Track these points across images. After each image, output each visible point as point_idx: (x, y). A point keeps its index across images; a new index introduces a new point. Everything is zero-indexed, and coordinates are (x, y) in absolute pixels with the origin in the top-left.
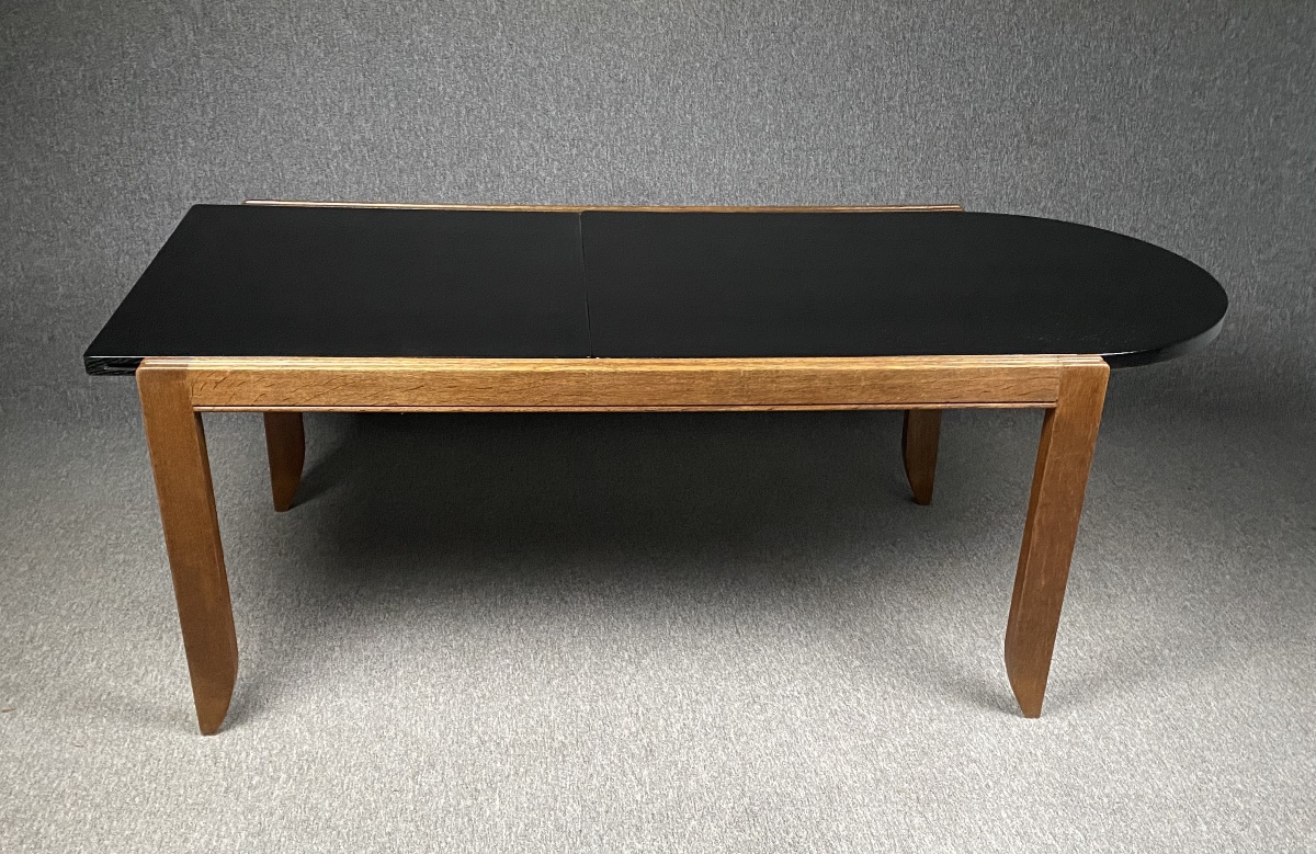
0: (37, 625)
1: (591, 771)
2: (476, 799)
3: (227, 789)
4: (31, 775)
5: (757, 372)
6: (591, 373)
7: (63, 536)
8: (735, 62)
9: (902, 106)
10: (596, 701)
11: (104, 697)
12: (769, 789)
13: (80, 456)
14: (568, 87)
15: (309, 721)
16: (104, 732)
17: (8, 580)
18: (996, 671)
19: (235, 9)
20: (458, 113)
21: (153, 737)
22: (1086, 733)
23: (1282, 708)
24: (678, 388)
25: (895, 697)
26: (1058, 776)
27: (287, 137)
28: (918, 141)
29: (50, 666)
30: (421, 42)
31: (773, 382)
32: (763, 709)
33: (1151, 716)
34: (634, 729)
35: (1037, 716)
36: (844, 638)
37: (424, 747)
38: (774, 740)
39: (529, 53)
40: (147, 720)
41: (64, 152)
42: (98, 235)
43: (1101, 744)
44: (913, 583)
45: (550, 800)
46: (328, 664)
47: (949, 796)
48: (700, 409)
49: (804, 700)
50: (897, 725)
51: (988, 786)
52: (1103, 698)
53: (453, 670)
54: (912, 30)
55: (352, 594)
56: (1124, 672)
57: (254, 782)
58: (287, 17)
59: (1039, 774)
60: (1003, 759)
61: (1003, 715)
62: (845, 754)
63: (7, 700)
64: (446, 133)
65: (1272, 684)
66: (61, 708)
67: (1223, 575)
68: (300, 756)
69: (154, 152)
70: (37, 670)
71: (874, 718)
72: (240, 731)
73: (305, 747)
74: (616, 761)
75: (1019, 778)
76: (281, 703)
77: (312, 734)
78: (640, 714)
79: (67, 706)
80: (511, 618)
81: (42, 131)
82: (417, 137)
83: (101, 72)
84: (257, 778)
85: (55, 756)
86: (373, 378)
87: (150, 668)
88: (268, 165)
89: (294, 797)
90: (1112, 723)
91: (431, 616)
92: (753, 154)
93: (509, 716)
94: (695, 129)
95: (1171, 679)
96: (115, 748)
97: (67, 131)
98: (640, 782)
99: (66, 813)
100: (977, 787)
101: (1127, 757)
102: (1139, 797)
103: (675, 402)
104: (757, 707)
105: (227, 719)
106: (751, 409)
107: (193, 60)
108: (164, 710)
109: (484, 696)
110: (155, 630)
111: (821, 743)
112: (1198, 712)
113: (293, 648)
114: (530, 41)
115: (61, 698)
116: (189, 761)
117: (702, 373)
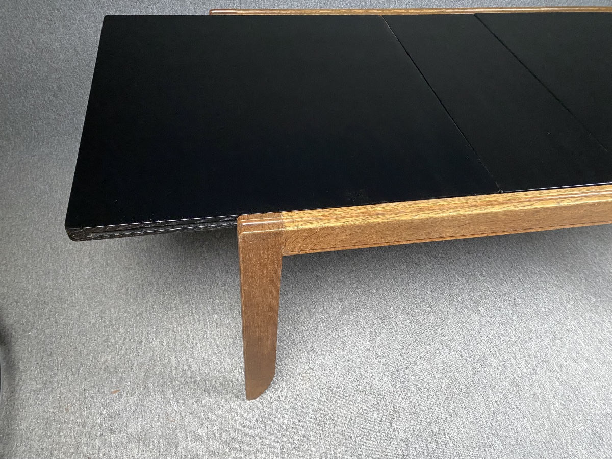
40: (208, 390)
42: (81, 20)
46: (301, 327)
53: (376, 327)
63: (112, 382)
66: (149, 384)
68: (315, 413)
70: (123, 352)
73: (315, 405)
79: (153, 384)
80: (390, 279)
84: (296, 439)
91: (344, 280)
93: (425, 364)
104: (558, 341)
109: (403, 348)
110: (187, 308)
115: (147, 376)
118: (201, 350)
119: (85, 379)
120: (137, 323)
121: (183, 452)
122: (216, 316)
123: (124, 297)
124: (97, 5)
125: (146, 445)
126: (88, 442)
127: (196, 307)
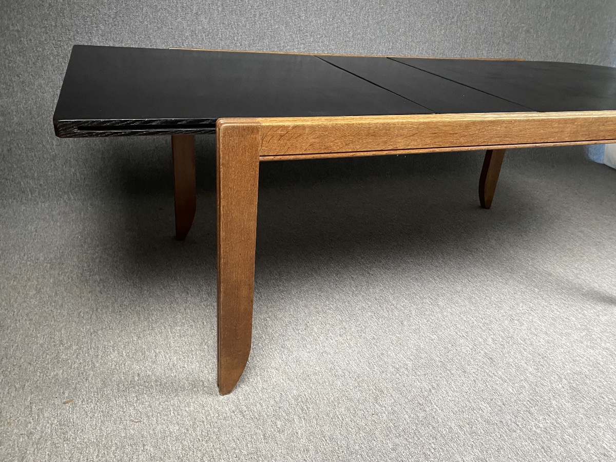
0: (60, 331)
11: (136, 378)
15: (284, 372)
16: (150, 406)
17: (25, 302)
21: (189, 405)
27: (160, 26)
29: (84, 360)
40: (176, 390)
41: (18, 31)
42: (40, 85)
46: (270, 330)
63: (63, 393)
66: (108, 391)
69: (78, 33)
70: (76, 365)
77: (292, 381)
79: (112, 390)
80: (351, 287)
87: (157, 351)
96: (165, 418)
97: (19, 16)
110: (146, 323)
115: (105, 384)
118: (165, 357)
119: (32, 393)
120: (92, 339)
121: (152, 449)
122: (179, 328)
123: (76, 319)
124: (56, 72)
125: (107, 448)
126: (36, 452)
127: (156, 322)
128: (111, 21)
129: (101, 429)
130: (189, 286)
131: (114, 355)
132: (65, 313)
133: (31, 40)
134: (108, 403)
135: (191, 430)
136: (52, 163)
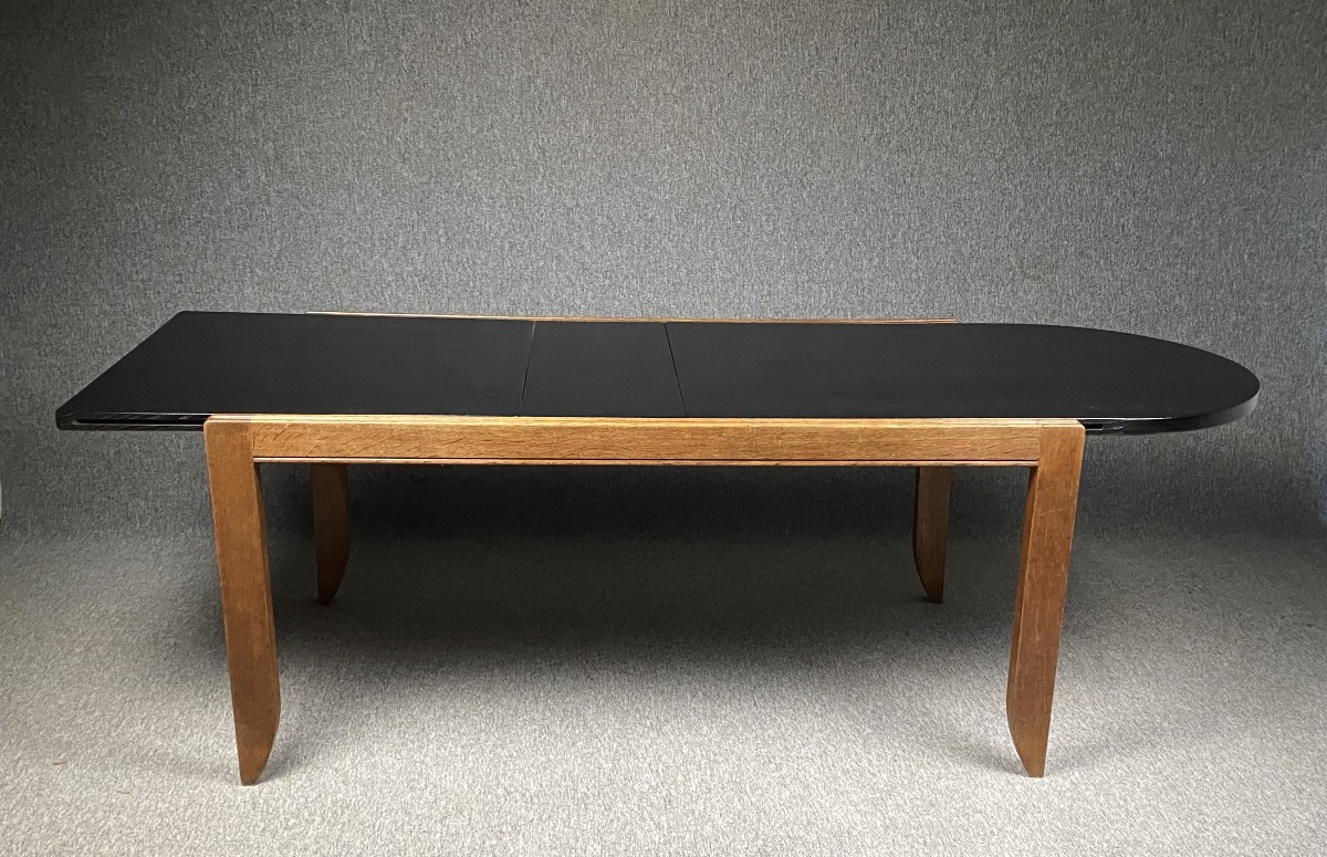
0: (90, 694)
1: (612, 816)
2: (501, 839)
3: (264, 829)
4: (79, 816)
5: (764, 429)
6: (614, 428)
7: (118, 623)
8: (752, 203)
9: (905, 243)
10: (619, 760)
11: (151, 753)
12: (781, 833)
13: (138, 559)
14: (602, 225)
15: (345, 774)
16: (149, 782)
17: (65, 658)
18: (1001, 737)
19: (304, 154)
20: (502, 247)
21: (196, 787)
22: (1087, 790)
23: (1277, 771)
24: (692, 443)
25: (905, 759)
26: (1060, 825)
27: (345, 267)
28: (921, 274)
29: (101, 728)
30: (470, 184)
31: (779, 438)
32: (779, 767)
33: (1151, 777)
34: (654, 784)
35: (1041, 776)
36: (857, 709)
37: (452, 797)
38: (788, 794)
39: (567, 194)
40: (191, 772)
41: (143, 281)
43: (1102, 799)
44: (924, 666)
45: (571, 841)
46: (364, 728)
47: (955, 841)
48: (713, 463)
49: (818, 761)
50: (906, 782)
51: (992, 832)
52: (1103, 762)
53: (483, 734)
54: (912, 175)
55: (390, 671)
56: (1124, 741)
57: (290, 824)
58: (350, 161)
59: (1042, 823)
60: (1008, 811)
61: (1007, 775)
62: (856, 805)
63: (59, 755)
64: (491, 265)
65: (1267, 752)
66: (110, 761)
67: (1221, 662)
68: (334, 803)
69: (224, 281)
70: (88, 732)
71: (884, 776)
72: (278, 782)
73: (340, 796)
74: (636, 809)
75: (1022, 825)
76: (318, 760)
77: (346, 785)
78: (660, 770)
79: (115, 761)
80: (539, 692)
81: (124, 261)
82: (465, 269)
83: (180, 209)
84: (292, 821)
85: (102, 801)
86: (417, 431)
87: (196, 730)
88: (327, 293)
89: (328, 836)
90: (1112, 782)
91: (463, 690)
92: (770, 285)
93: (534, 771)
94: (717, 263)
95: (1170, 747)
96: (160, 795)
97: (146, 261)
98: (658, 826)
99: (111, 847)
100: (981, 833)
101: (1127, 810)
102: (1138, 843)
103: (690, 457)
104: (772, 766)
105: (266, 772)
106: (759, 463)
107: (264, 198)
108: (208, 765)
109: (511, 756)
110: (201, 700)
111: (833, 796)
112: (1196, 774)
113: (331, 715)
114: (568, 184)
115: (110, 753)
116: (229, 807)
117: (714, 429)
119: (25, 749)
120: (122, 708)
123: (116, 684)
128: (272, 262)
129: (81, 793)
130: (290, 665)
131: (139, 728)
132: (106, 677)
133: (159, 293)
134: (103, 771)
135: (181, 809)
136: (176, 475)
